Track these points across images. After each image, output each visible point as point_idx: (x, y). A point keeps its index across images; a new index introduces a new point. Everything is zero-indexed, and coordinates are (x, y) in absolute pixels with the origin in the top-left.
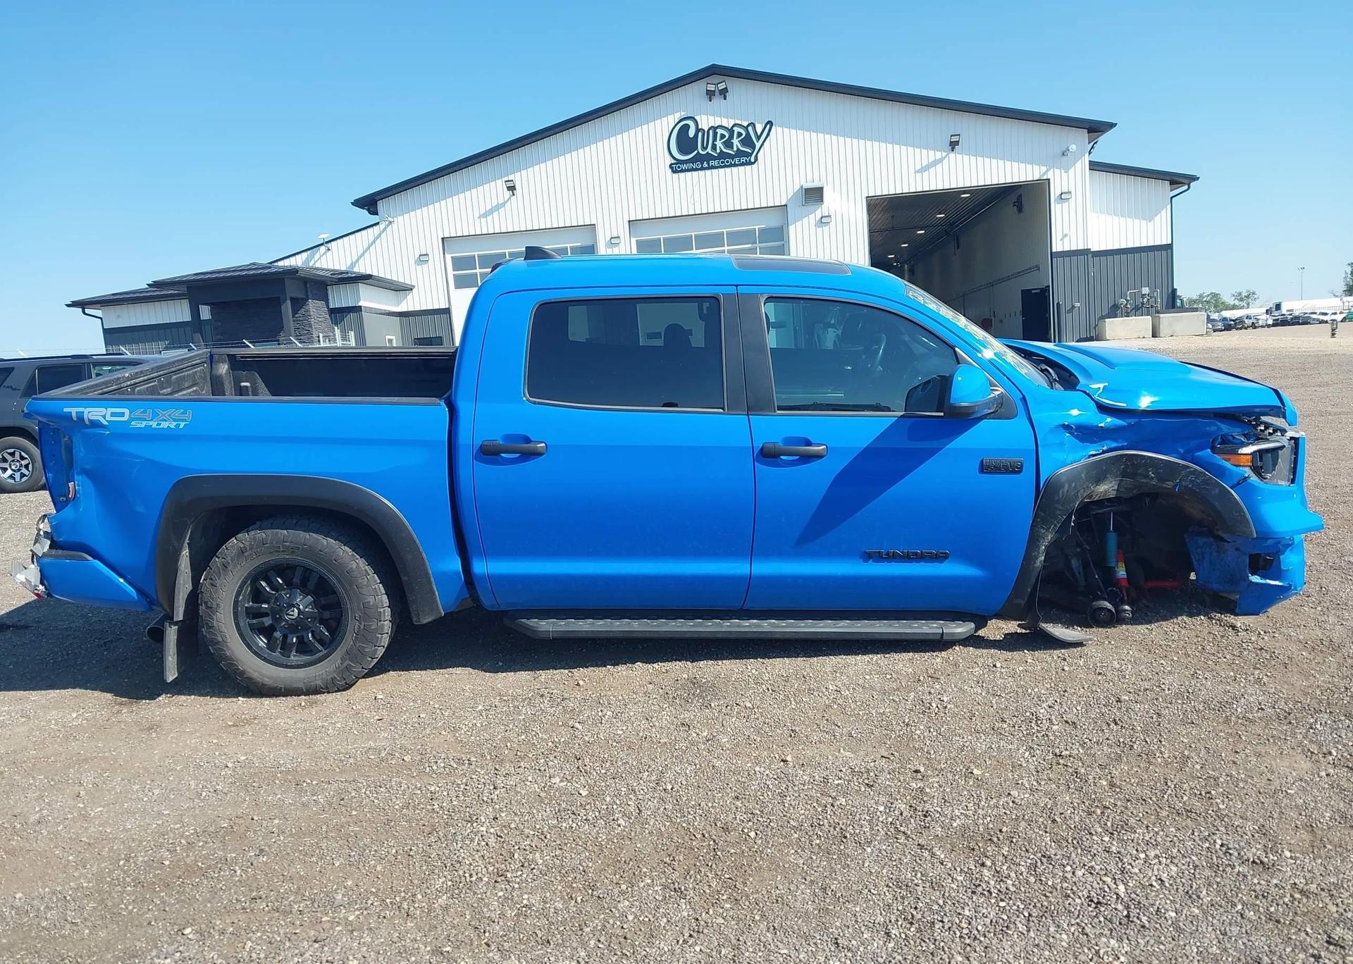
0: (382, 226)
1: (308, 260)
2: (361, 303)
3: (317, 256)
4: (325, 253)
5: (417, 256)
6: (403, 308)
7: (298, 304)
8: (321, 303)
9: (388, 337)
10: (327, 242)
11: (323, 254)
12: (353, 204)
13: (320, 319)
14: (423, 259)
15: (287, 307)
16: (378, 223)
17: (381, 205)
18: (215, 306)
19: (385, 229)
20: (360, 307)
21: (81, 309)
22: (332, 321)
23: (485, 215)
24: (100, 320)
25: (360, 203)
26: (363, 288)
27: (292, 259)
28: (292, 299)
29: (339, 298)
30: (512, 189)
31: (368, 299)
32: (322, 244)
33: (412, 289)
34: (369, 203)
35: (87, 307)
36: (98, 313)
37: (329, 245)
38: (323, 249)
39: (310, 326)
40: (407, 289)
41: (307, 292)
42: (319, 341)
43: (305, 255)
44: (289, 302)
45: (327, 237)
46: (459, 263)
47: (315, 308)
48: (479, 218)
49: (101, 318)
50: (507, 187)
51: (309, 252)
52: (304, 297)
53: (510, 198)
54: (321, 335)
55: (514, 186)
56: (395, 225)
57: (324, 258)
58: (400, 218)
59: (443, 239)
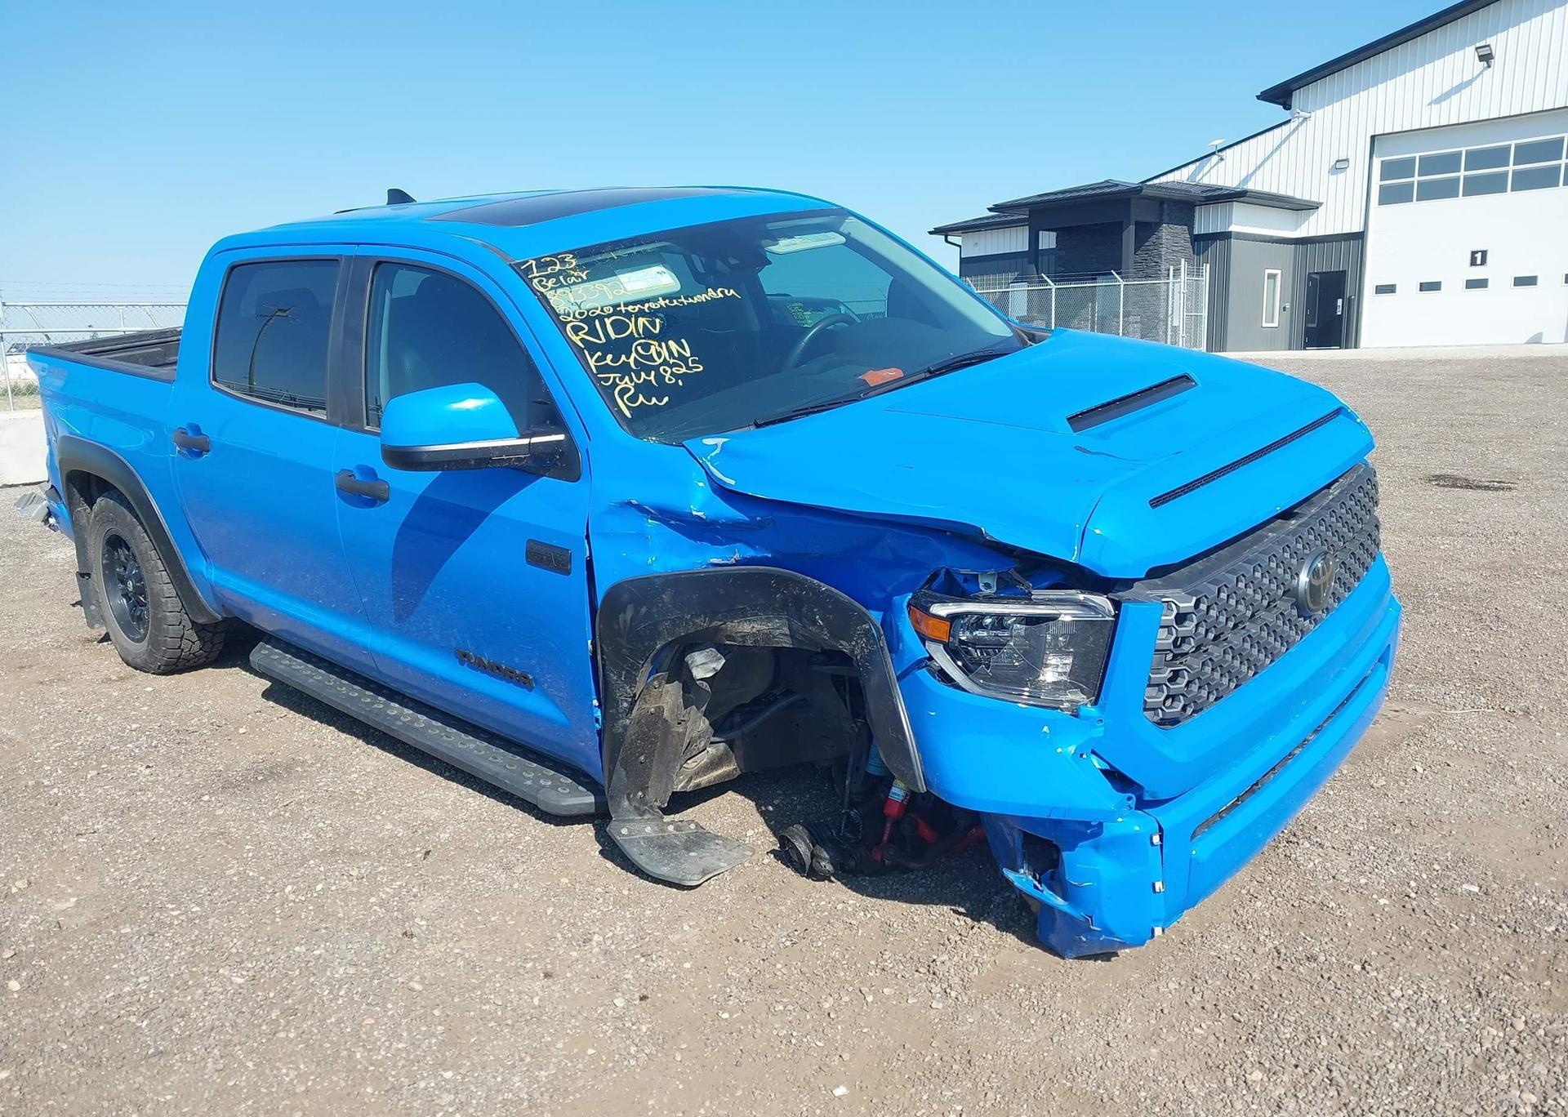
0: (1293, 125)
1: (1194, 174)
2: (1233, 228)
3: (1206, 169)
4: (1217, 163)
5: (1333, 163)
6: (1301, 232)
7: (1146, 230)
8: (1181, 229)
9: (1267, 271)
10: (1221, 150)
11: (1215, 165)
12: (1258, 97)
13: (1176, 249)
14: (1340, 166)
15: (1129, 235)
16: (1289, 121)
17: (1297, 98)
18: (1063, 233)
19: (1297, 128)
20: (1231, 232)
21: (943, 237)
22: (1194, 250)
23: (1438, 101)
24: (959, 248)
25: (1269, 96)
26: (1237, 209)
27: (1177, 173)
28: (1137, 224)
29: (1206, 222)
30: (1486, 58)
31: (1242, 221)
32: (1214, 153)
33: (1318, 208)
34: (1281, 95)
35: (949, 233)
36: (957, 240)
37: (1223, 154)
38: (1215, 158)
39: (1160, 256)
40: (1311, 207)
41: (1162, 215)
42: (1168, 275)
43: (1192, 167)
44: (1132, 228)
45: (1219, 142)
46: (1389, 170)
47: (1170, 236)
48: (1430, 104)
49: (960, 246)
50: (1479, 57)
51: (1198, 163)
52: (1158, 221)
53: (1481, 73)
54: (1172, 268)
55: (1491, 54)
56: (1310, 123)
57: (1214, 171)
58: (1320, 112)
59: (1373, 138)
